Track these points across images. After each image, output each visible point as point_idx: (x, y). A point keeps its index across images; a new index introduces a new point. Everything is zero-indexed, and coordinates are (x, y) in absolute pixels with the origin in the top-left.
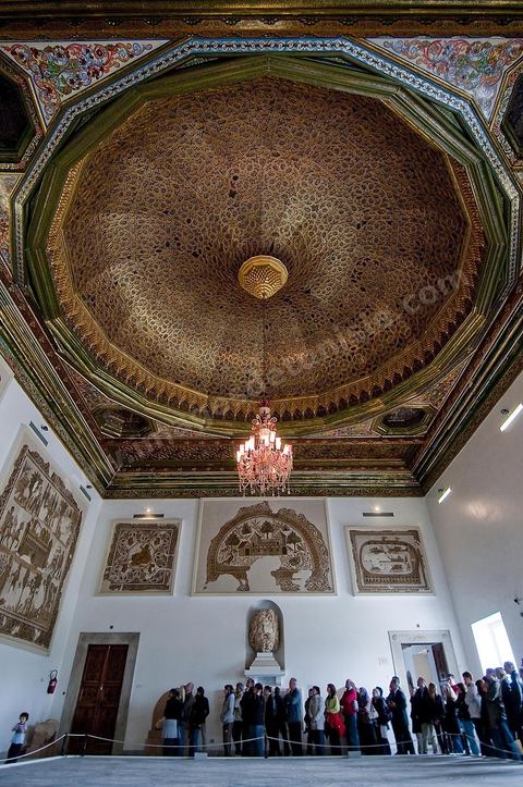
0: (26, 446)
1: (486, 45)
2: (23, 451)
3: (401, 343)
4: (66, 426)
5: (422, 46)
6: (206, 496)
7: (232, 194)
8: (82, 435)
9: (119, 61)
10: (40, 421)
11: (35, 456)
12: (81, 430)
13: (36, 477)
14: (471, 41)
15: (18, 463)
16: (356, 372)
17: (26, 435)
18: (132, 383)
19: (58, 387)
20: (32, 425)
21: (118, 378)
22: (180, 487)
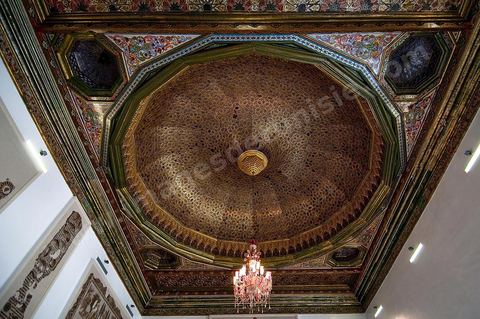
0: (92, 274)
1: (372, 37)
2: (90, 278)
3: (340, 204)
4: (122, 261)
5: (337, 38)
6: (213, 314)
7: (235, 117)
8: (131, 268)
9: (173, 44)
10: (104, 256)
11: (98, 282)
12: (131, 264)
13: (96, 297)
14: (363, 35)
15: (85, 286)
16: (312, 223)
17: (93, 267)
18: (167, 231)
19: (119, 233)
20: (98, 259)
21: (159, 227)
22: (195, 307)
